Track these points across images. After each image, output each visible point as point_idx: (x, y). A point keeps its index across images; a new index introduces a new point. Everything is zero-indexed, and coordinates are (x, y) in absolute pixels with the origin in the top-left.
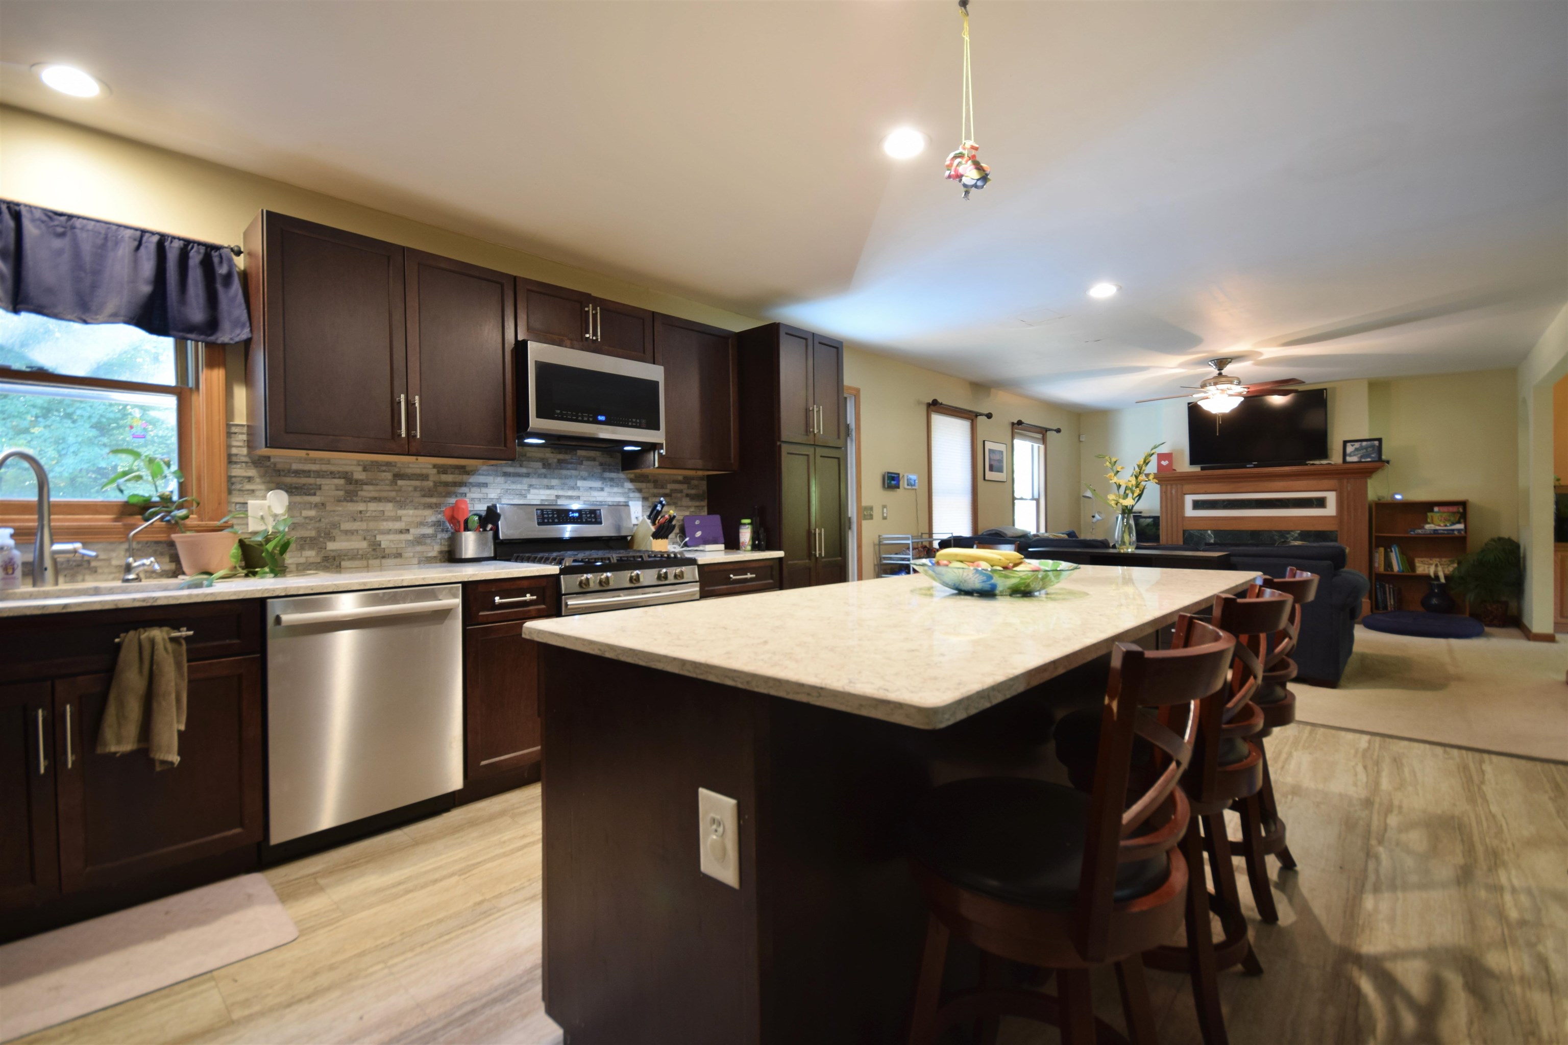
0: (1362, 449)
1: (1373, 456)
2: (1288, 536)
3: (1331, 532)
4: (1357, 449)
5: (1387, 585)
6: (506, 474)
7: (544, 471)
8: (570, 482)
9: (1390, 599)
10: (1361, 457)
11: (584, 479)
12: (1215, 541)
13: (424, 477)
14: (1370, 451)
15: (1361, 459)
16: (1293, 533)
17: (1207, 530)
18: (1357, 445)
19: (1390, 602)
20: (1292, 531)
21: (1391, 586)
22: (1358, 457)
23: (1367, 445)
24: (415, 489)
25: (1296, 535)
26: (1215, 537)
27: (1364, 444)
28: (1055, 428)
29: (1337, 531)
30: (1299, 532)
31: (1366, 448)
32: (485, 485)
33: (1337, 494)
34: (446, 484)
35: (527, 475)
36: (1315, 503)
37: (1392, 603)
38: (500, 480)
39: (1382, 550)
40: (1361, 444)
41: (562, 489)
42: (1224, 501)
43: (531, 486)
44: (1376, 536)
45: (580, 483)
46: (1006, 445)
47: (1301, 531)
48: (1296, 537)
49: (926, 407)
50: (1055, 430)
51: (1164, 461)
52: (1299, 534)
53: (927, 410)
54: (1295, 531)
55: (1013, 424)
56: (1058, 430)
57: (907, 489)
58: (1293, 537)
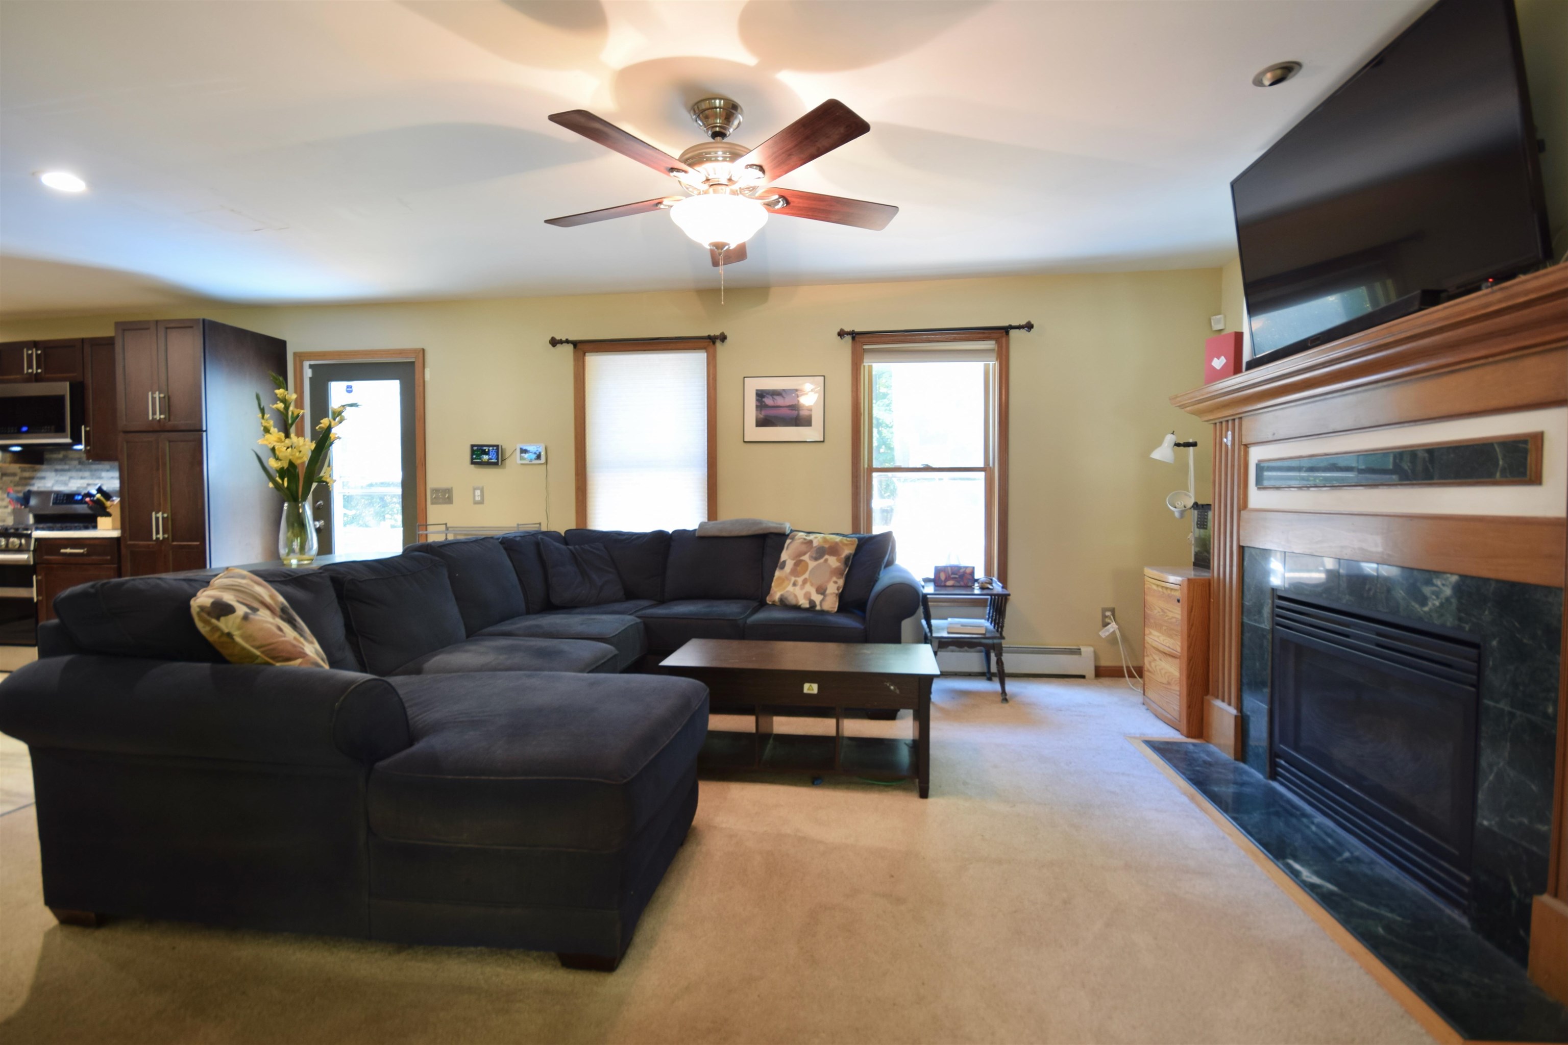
2: (1427, 590)
3: (1548, 590)
6: (56, 471)
7: (79, 467)
8: (98, 474)
11: (108, 471)
13: (14, 475)
16: (1439, 583)
17: (1275, 551)
20: (1438, 573)
24: (11, 482)
25: (1448, 592)
26: (1286, 574)
28: (1023, 323)
29: (1561, 589)
30: (1454, 579)
32: (43, 478)
34: (26, 478)
35: (69, 470)
36: (1501, 463)
38: (53, 474)
41: (92, 479)
42: (1303, 461)
43: (71, 478)
45: (104, 474)
46: (823, 377)
47: (1461, 576)
48: (1447, 599)
49: (570, 347)
50: (1019, 327)
51: (1218, 358)
52: (1458, 589)
53: (574, 352)
54: (1445, 573)
55: (853, 338)
56: (1029, 326)
57: (522, 464)
58: (1438, 597)
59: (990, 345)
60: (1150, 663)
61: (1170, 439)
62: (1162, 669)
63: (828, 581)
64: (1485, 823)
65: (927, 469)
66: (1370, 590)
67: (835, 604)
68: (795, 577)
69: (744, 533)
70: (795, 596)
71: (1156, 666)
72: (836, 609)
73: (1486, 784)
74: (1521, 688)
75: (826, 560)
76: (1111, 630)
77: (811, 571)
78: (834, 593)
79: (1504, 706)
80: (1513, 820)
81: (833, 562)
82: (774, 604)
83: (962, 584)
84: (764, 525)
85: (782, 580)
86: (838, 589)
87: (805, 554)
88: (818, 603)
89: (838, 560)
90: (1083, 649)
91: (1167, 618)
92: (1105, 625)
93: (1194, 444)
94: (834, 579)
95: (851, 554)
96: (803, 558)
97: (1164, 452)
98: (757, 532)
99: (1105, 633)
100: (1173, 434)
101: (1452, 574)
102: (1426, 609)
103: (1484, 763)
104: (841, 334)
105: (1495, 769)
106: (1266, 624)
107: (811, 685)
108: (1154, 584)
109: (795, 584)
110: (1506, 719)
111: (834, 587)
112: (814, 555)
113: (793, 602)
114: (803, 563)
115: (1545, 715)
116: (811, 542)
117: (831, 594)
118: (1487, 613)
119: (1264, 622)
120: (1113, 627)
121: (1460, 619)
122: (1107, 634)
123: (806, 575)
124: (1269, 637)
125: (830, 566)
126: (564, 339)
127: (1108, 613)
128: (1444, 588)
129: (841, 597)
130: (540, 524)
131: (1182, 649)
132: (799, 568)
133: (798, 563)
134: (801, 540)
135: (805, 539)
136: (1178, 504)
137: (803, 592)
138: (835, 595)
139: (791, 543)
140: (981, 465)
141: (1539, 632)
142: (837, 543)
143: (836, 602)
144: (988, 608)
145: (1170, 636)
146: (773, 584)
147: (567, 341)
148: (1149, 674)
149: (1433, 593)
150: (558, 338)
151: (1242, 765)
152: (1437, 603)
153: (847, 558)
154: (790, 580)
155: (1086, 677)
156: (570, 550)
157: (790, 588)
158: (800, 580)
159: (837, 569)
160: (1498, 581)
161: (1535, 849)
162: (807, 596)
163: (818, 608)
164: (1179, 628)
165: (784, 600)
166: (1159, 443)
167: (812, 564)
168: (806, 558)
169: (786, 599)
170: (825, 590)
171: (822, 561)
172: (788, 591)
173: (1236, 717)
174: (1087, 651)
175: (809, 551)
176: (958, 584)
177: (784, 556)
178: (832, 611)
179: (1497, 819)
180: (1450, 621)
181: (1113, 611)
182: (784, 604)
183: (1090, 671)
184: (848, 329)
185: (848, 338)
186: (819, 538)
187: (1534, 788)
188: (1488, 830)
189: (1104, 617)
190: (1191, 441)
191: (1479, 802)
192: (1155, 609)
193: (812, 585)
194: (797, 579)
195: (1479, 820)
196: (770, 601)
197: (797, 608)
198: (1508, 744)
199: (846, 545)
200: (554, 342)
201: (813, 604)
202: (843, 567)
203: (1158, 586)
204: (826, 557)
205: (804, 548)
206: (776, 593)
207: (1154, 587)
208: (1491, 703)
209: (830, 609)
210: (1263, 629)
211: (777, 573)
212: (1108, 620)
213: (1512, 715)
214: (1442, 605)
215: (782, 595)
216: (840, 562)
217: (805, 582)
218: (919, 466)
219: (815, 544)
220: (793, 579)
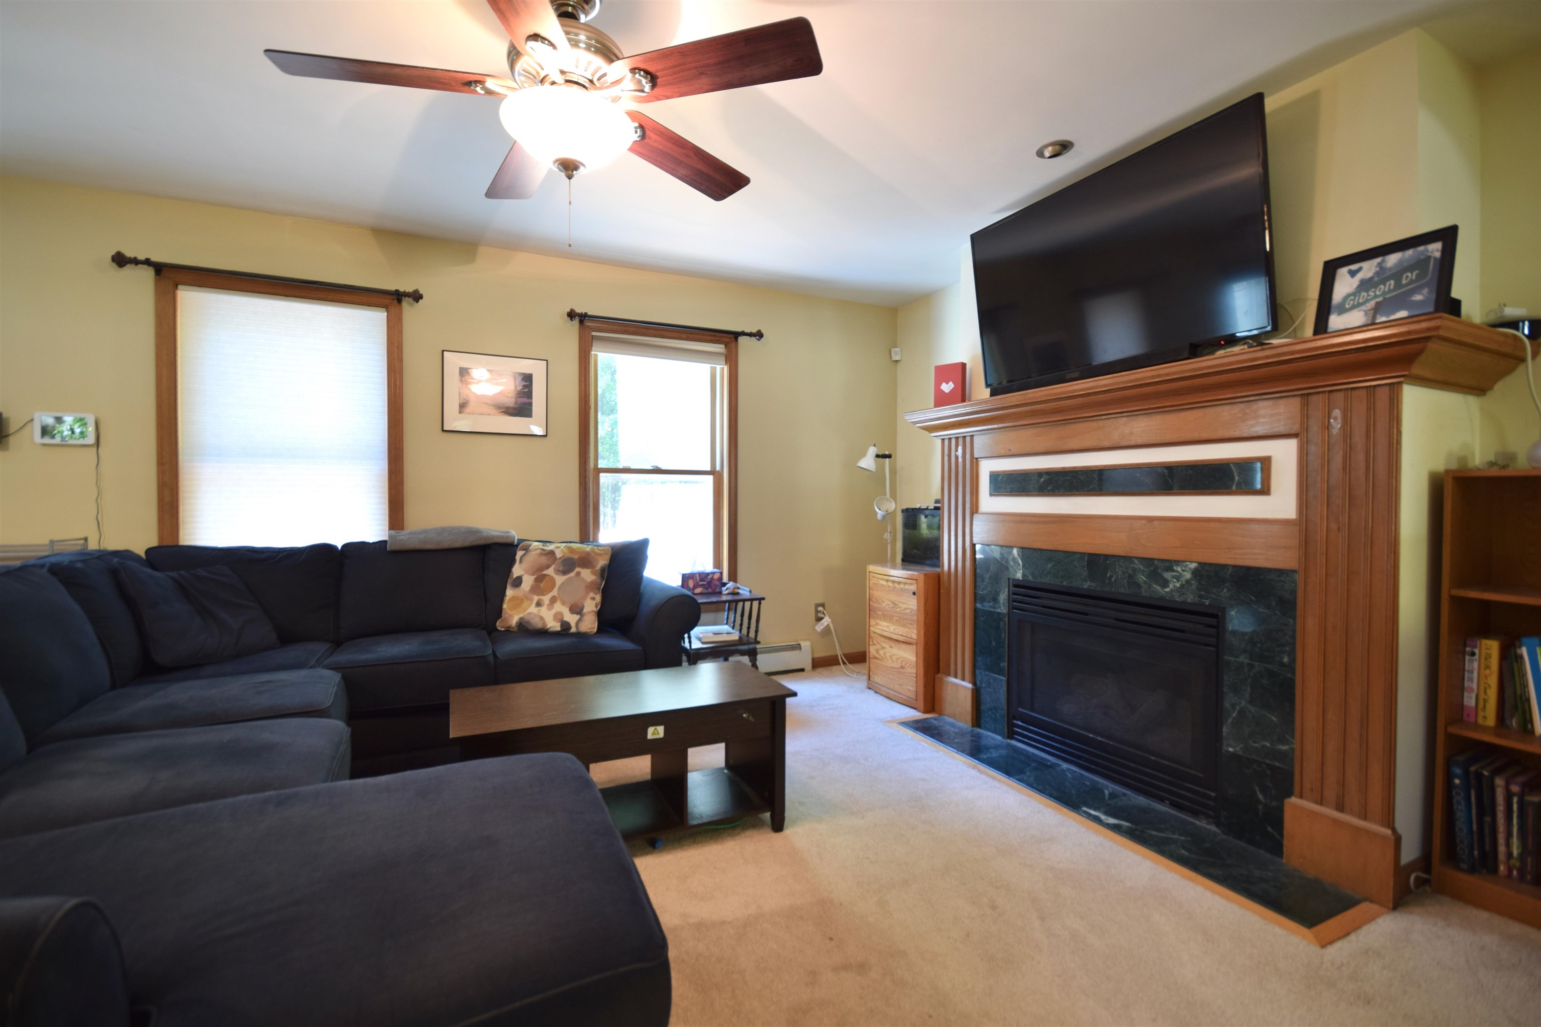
0: (1383, 281)
1: (1418, 297)
2: (1168, 575)
3: (1280, 572)
4: (1365, 285)
5: (1499, 782)
9: (1509, 835)
10: (1377, 310)
12: (1024, 575)
14: (1411, 282)
15: (1374, 317)
16: (1179, 569)
17: (1012, 547)
18: (1368, 268)
19: (1508, 845)
20: (1178, 562)
21: (1515, 788)
22: (1366, 312)
23: (1401, 261)
25: (1188, 576)
26: (1024, 566)
27: (1393, 259)
28: (754, 331)
29: (1295, 571)
30: (1193, 566)
31: (1397, 274)
33: (1298, 442)
36: (1236, 478)
37: (1515, 852)
39: (1491, 647)
40: (1380, 265)
42: (1040, 473)
44: (1454, 599)
46: (546, 362)
47: (1200, 563)
48: (1187, 581)
49: (148, 274)
50: (750, 335)
51: (947, 383)
52: (1195, 572)
53: (157, 282)
54: (1185, 561)
55: (581, 322)
56: (759, 335)
57: (44, 445)
58: (1178, 580)
59: (719, 348)
60: (877, 651)
61: (872, 451)
62: (893, 655)
63: (585, 598)
64: (1231, 749)
65: (657, 471)
66: (1111, 577)
67: (595, 624)
68: (538, 595)
69: (458, 544)
70: (542, 618)
71: (885, 654)
72: (595, 630)
73: (1230, 720)
74: (1259, 645)
75: (578, 574)
76: (826, 624)
77: (560, 588)
78: (593, 611)
79: (1243, 659)
80: (1256, 745)
81: (588, 575)
82: (508, 631)
83: (710, 590)
84: (485, 534)
85: (518, 602)
86: (596, 607)
87: (548, 567)
88: (573, 624)
89: (593, 573)
90: (803, 644)
91: (898, 610)
92: (819, 619)
93: (889, 456)
94: (592, 595)
95: (606, 565)
96: (545, 572)
97: (868, 462)
98: (475, 544)
99: (820, 627)
100: (874, 446)
101: (1191, 562)
102: (1167, 590)
103: (1227, 705)
104: (571, 315)
105: (1238, 708)
106: (1002, 609)
107: (656, 729)
108: (883, 579)
109: (539, 604)
110: (1246, 669)
111: (591, 605)
112: (561, 568)
113: (539, 625)
114: (547, 578)
115: (1282, 664)
116: (552, 553)
117: (589, 612)
118: (1225, 590)
119: (1000, 607)
120: (827, 621)
121: (1201, 596)
122: (822, 627)
123: (555, 592)
124: (1006, 619)
125: (584, 580)
126: (141, 257)
127: (820, 609)
128: (1184, 573)
129: (600, 614)
130: (86, 539)
131: (918, 635)
132: (542, 585)
133: (540, 579)
134: (538, 551)
135: (543, 550)
136: (883, 508)
137: (553, 612)
138: (594, 613)
139: (524, 555)
140: (708, 468)
141: (1273, 603)
142: (588, 554)
143: (595, 621)
144: (726, 613)
145: (904, 626)
146: (505, 606)
147: (148, 262)
148: (875, 660)
149: (1174, 577)
150: (129, 253)
151: (979, 730)
152: (1178, 585)
153: (603, 570)
154: (532, 600)
155: (806, 670)
156: (173, 578)
157: (533, 609)
158: (546, 599)
159: (592, 583)
160: (1234, 566)
161: (1277, 764)
162: (558, 617)
163: (573, 630)
164: (915, 618)
165: (524, 624)
166: (863, 454)
167: (560, 579)
168: (550, 571)
169: (528, 622)
170: (582, 608)
171: (573, 574)
172: (529, 613)
173: (972, 689)
174: (806, 644)
175: (553, 564)
176: (706, 591)
177: (517, 571)
178: (591, 632)
179: (1241, 746)
180: (1190, 598)
181: (823, 605)
182: (525, 629)
183: (808, 665)
184: (579, 310)
185: (576, 322)
186: (562, 547)
187: (1274, 718)
188: (1234, 755)
189: (817, 612)
190: (887, 453)
191: (1224, 734)
192: (883, 602)
193: (564, 604)
194: (542, 597)
195: (1224, 748)
196: (502, 627)
197: (544, 633)
198: (1249, 688)
199: (600, 555)
200: (120, 260)
201: (566, 626)
202: (599, 581)
203: (887, 581)
204: (577, 569)
205: (544, 560)
206: (512, 616)
207: (884, 583)
208: (1232, 659)
209: (589, 631)
210: (999, 614)
211: (510, 592)
212: (820, 615)
213: (1251, 666)
214: (1182, 586)
215: (521, 619)
216: (596, 575)
217: (553, 600)
218: (648, 467)
219: (559, 554)
220: (536, 598)
